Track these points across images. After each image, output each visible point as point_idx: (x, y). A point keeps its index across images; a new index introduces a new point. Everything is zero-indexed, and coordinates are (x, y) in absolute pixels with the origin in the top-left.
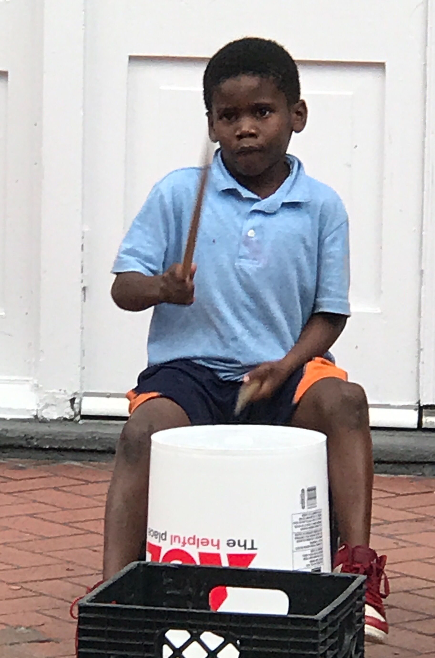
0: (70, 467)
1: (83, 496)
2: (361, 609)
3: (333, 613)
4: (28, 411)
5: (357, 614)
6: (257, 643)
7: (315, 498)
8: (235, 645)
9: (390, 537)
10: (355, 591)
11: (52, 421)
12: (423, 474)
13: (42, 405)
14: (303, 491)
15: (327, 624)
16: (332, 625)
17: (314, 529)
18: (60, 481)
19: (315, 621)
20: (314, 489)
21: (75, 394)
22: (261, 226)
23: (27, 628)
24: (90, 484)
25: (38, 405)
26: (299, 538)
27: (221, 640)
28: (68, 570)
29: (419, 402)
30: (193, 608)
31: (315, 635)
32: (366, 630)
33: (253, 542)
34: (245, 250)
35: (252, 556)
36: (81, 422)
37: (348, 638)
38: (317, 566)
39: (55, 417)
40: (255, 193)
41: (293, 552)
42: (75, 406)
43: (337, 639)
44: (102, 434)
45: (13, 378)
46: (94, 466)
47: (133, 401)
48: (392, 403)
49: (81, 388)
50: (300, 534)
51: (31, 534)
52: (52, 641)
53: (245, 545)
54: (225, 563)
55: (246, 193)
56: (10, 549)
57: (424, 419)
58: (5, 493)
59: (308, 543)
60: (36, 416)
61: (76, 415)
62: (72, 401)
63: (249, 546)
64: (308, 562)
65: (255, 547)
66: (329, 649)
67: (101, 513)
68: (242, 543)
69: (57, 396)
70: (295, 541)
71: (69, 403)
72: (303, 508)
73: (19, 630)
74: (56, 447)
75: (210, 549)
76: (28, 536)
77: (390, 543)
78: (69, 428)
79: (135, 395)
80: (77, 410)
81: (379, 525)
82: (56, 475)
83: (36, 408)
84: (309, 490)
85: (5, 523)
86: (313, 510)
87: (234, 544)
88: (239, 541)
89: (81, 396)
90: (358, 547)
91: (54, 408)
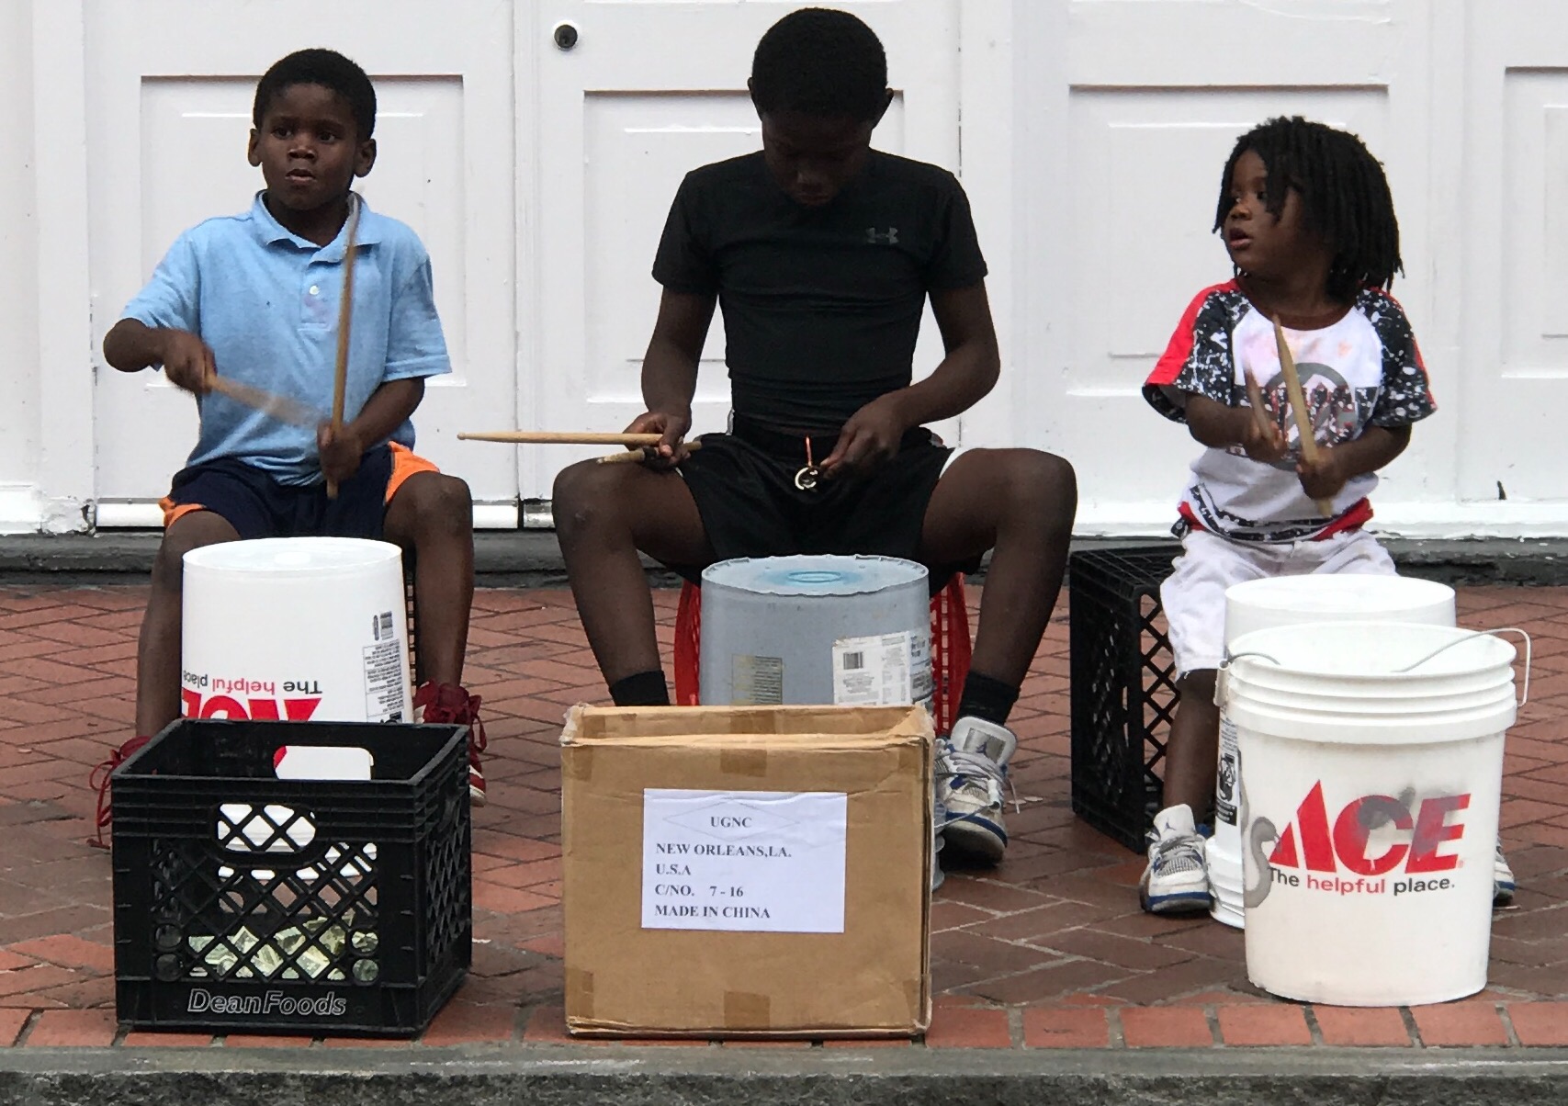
0: (87, 593)
1: (104, 629)
2: (464, 769)
3: (428, 776)
4: (30, 524)
5: (461, 774)
6: (335, 816)
7: (391, 626)
8: (309, 819)
9: (490, 667)
10: (457, 746)
11: (61, 535)
12: (527, 587)
13: (47, 516)
14: (376, 617)
15: (424, 789)
16: (430, 790)
17: (392, 664)
18: (75, 612)
19: (408, 788)
20: (389, 615)
21: (89, 500)
22: (324, 281)
23: (43, 801)
24: (113, 615)
25: (43, 517)
26: (372, 676)
27: (290, 813)
28: (89, 725)
29: (518, 496)
30: (254, 776)
31: (410, 804)
32: (471, 791)
33: (316, 683)
34: (308, 312)
35: (316, 701)
36: (96, 536)
37: (450, 805)
38: (397, 710)
39: (64, 531)
40: (314, 242)
41: (366, 694)
42: (90, 516)
43: (437, 806)
44: (125, 550)
45: (10, 483)
46: (116, 591)
47: (170, 511)
48: (485, 499)
49: (96, 493)
50: (374, 672)
51: (41, 680)
52: (75, 817)
53: (306, 689)
54: (283, 715)
55: (302, 243)
56: (15, 701)
57: (525, 517)
58: (6, 630)
59: (384, 683)
60: (40, 531)
61: (90, 528)
62: (85, 510)
63: (311, 688)
64: (385, 706)
65: (319, 690)
66: (428, 820)
67: (133, 649)
68: (303, 686)
69: (66, 504)
70: (368, 680)
71: (81, 513)
72: (377, 639)
73: (33, 804)
74: (68, 568)
75: (263, 695)
76: (37, 684)
77: (491, 675)
78: (79, 544)
79: (173, 504)
80: (92, 521)
81: (475, 652)
82: (69, 604)
83: (39, 519)
84: (384, 616)
85: (7, 667)
86: (388, 641)
87: (293, 687)
88: (299, 684)
89: (95, 502)
90: (444, 685)
91: (63, 519)
